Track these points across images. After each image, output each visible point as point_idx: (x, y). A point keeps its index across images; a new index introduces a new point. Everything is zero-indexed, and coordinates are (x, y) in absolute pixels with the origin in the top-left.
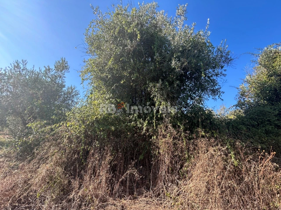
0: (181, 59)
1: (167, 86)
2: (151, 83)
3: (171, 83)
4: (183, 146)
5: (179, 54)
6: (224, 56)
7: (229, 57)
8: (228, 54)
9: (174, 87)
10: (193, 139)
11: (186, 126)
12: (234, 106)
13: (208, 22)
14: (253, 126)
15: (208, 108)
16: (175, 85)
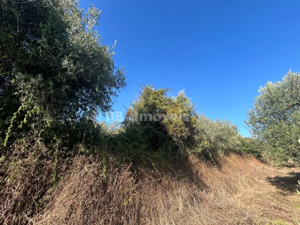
0: (77, 63)
1: (50, 87)
2: (20, 74)
3: (58, 85)
4: (52, 166)
5: (77, 56)
6: (121, 79)
7: (124, 82)
8: (124, 79)
9: (61, 91)
10: (70, 156)
11: (65, 141)
12: (121, 123)
13: (115, 43)
14: (128, 142)
15: (97, 123)
16: (63, 90)
